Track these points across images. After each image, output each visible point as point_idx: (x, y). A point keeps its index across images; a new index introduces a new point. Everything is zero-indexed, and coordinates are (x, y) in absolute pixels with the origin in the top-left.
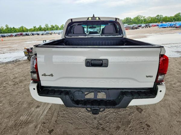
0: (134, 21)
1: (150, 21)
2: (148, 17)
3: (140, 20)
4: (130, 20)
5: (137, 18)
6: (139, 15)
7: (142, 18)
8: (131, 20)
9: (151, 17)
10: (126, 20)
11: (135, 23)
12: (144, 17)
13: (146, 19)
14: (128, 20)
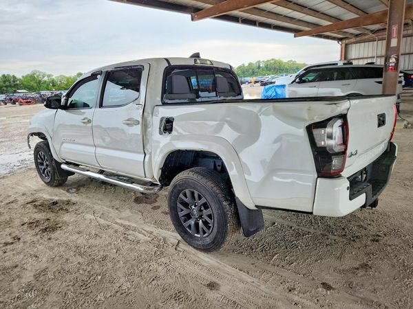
0: (25, 83)
1: (66, 85)
2: (59, 75)
3: (40, 81)
4: (14, 81)
5: (32, 77)
6: (35, 71)
7: (46, 79)
8: (18, 82)
9: (64, 77)
10: (4, 82)
11: (31, 89)
12: (49, 76)
13: (55, 79)
14: (9, 81)
